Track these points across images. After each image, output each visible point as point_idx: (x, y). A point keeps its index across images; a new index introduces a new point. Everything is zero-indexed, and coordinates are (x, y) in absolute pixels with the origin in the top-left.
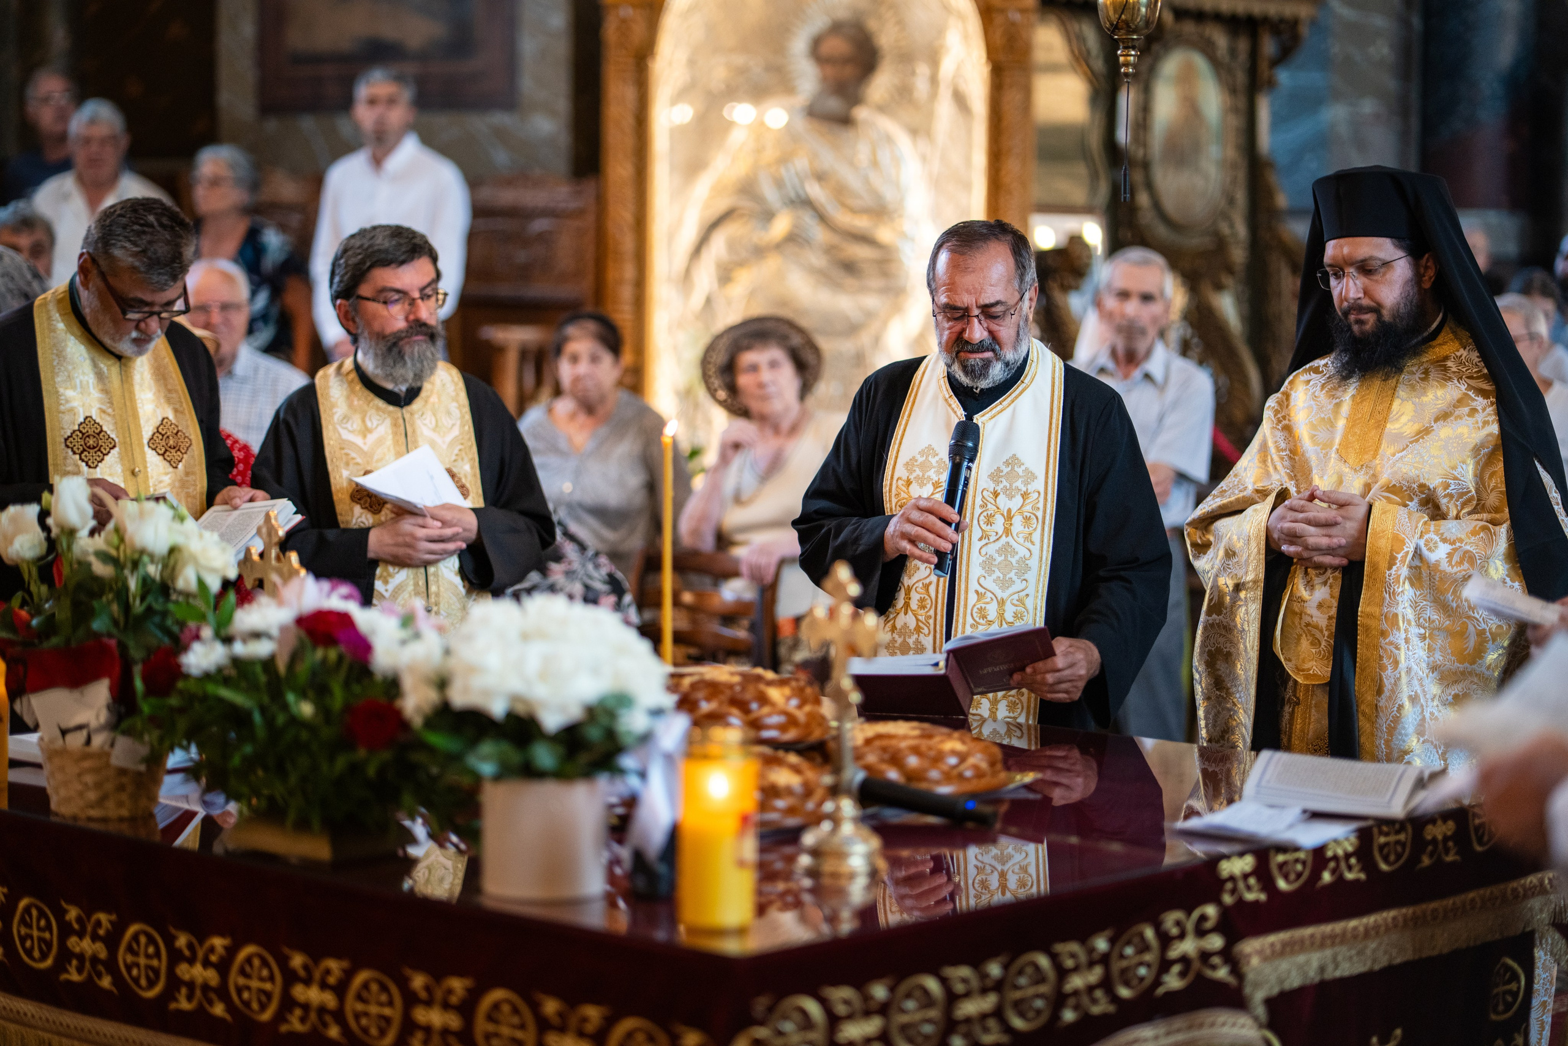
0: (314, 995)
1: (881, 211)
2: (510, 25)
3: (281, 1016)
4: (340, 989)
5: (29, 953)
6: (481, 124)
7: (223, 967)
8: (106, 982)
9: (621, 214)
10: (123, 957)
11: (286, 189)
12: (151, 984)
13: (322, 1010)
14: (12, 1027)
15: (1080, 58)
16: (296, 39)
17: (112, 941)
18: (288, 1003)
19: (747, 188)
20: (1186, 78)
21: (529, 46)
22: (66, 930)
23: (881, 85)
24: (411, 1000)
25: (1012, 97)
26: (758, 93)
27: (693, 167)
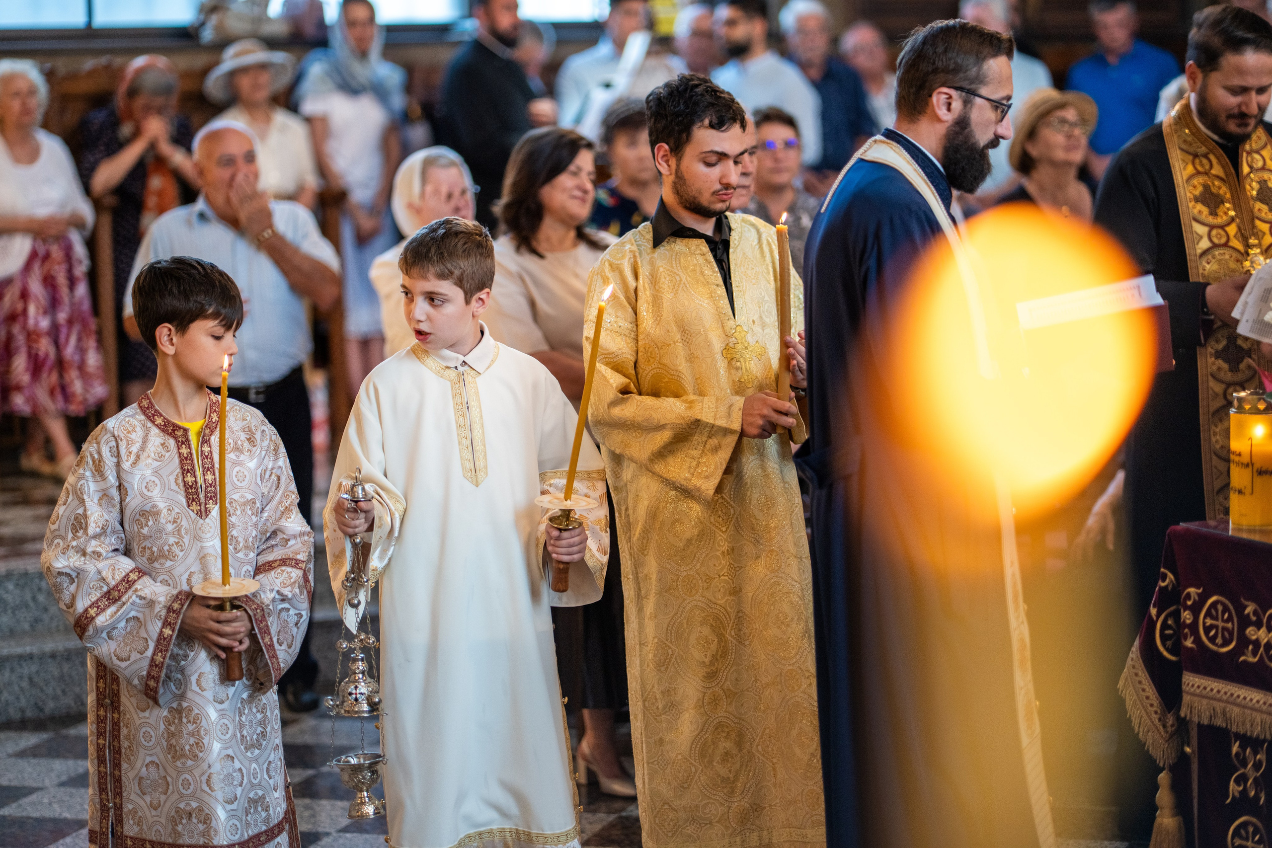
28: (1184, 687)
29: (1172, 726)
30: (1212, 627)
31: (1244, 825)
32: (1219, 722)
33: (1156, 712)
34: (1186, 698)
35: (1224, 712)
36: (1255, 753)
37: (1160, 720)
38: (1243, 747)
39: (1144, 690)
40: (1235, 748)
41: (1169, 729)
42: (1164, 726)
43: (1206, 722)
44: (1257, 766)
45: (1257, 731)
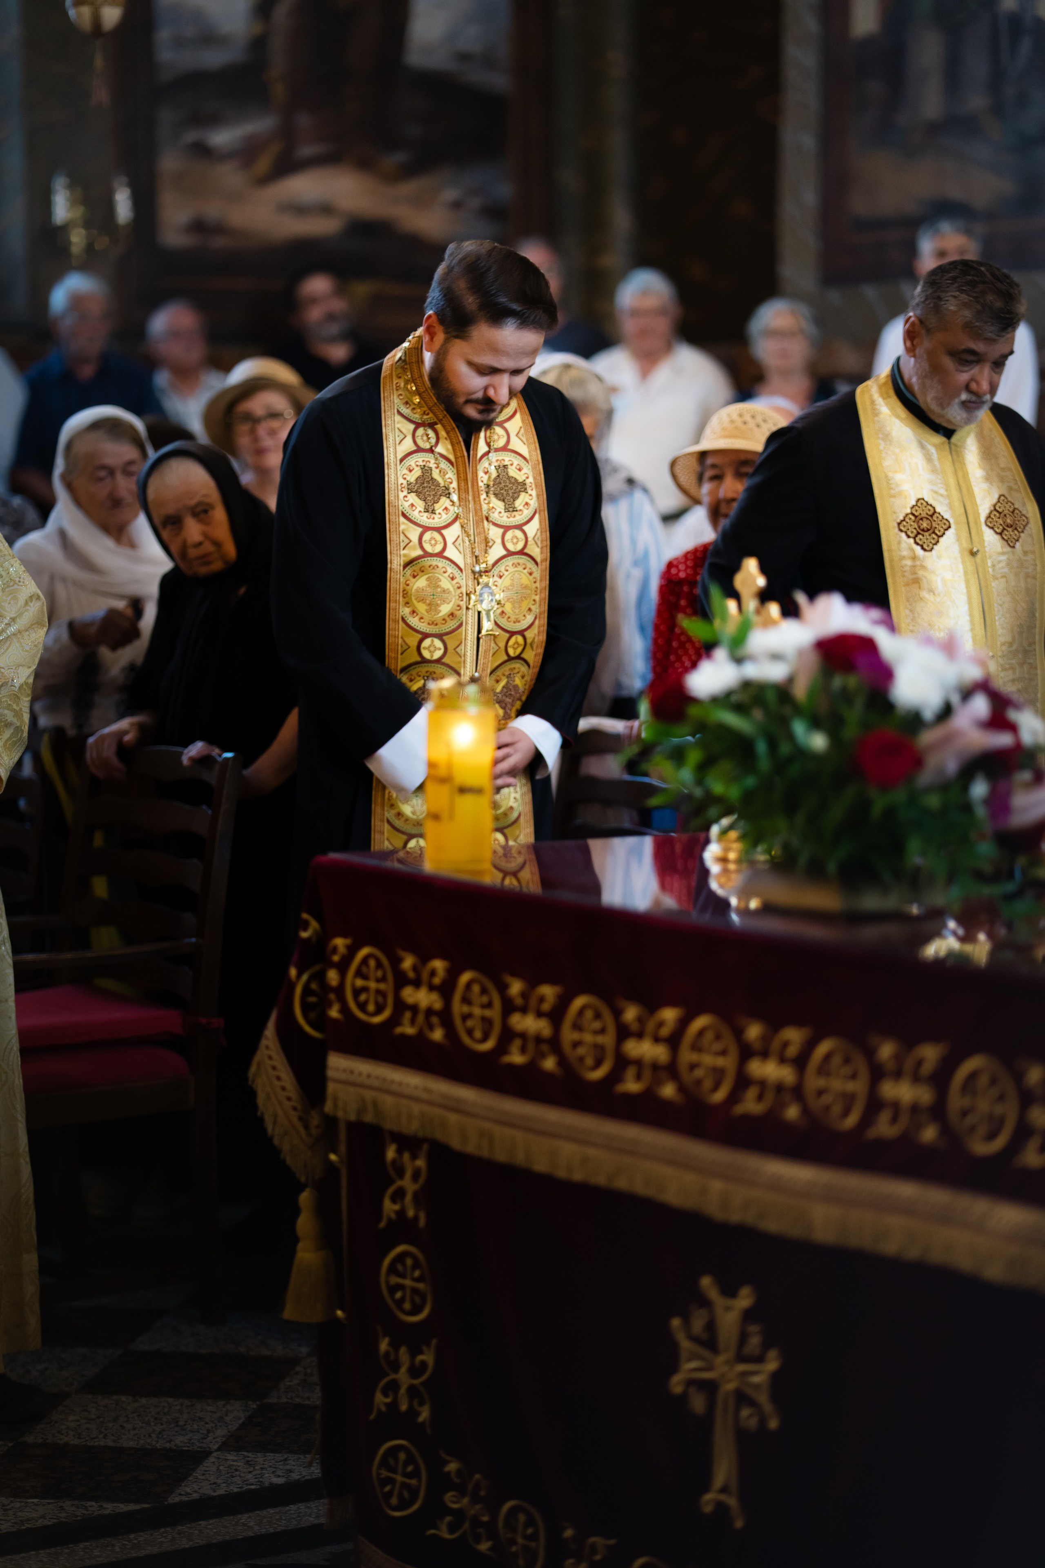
0: (771, 1070)
3: (734, 1097)
4: (800, 1062)
5: (470, 1032)
7: (674, 1041)
8: (549, 1064)
10: (568, 1035)
12: (598, 1064)
13: (780, 1088)
14: (453, 1118)
17: (556, 1016)
18: (743, 1082)
22: (509, 1007)
24: (877, 1073)
28: (330, 1073)
29: (318, 1127)
30: (365, 989)
31: (401, 1258)
32: (369, 1118)
33: (295, 1109)
34: (331, 1087)
35: (375, 1104)
36: (414, 1157)
37: (300, 1119)
38: (400, 1151)
39: (279, 1078)
40: (391, 1154)
41: (314, 1132)
42: (307, 1127)
43: (353, 1117)
44: (416, 1176)
45: (412, 1127)
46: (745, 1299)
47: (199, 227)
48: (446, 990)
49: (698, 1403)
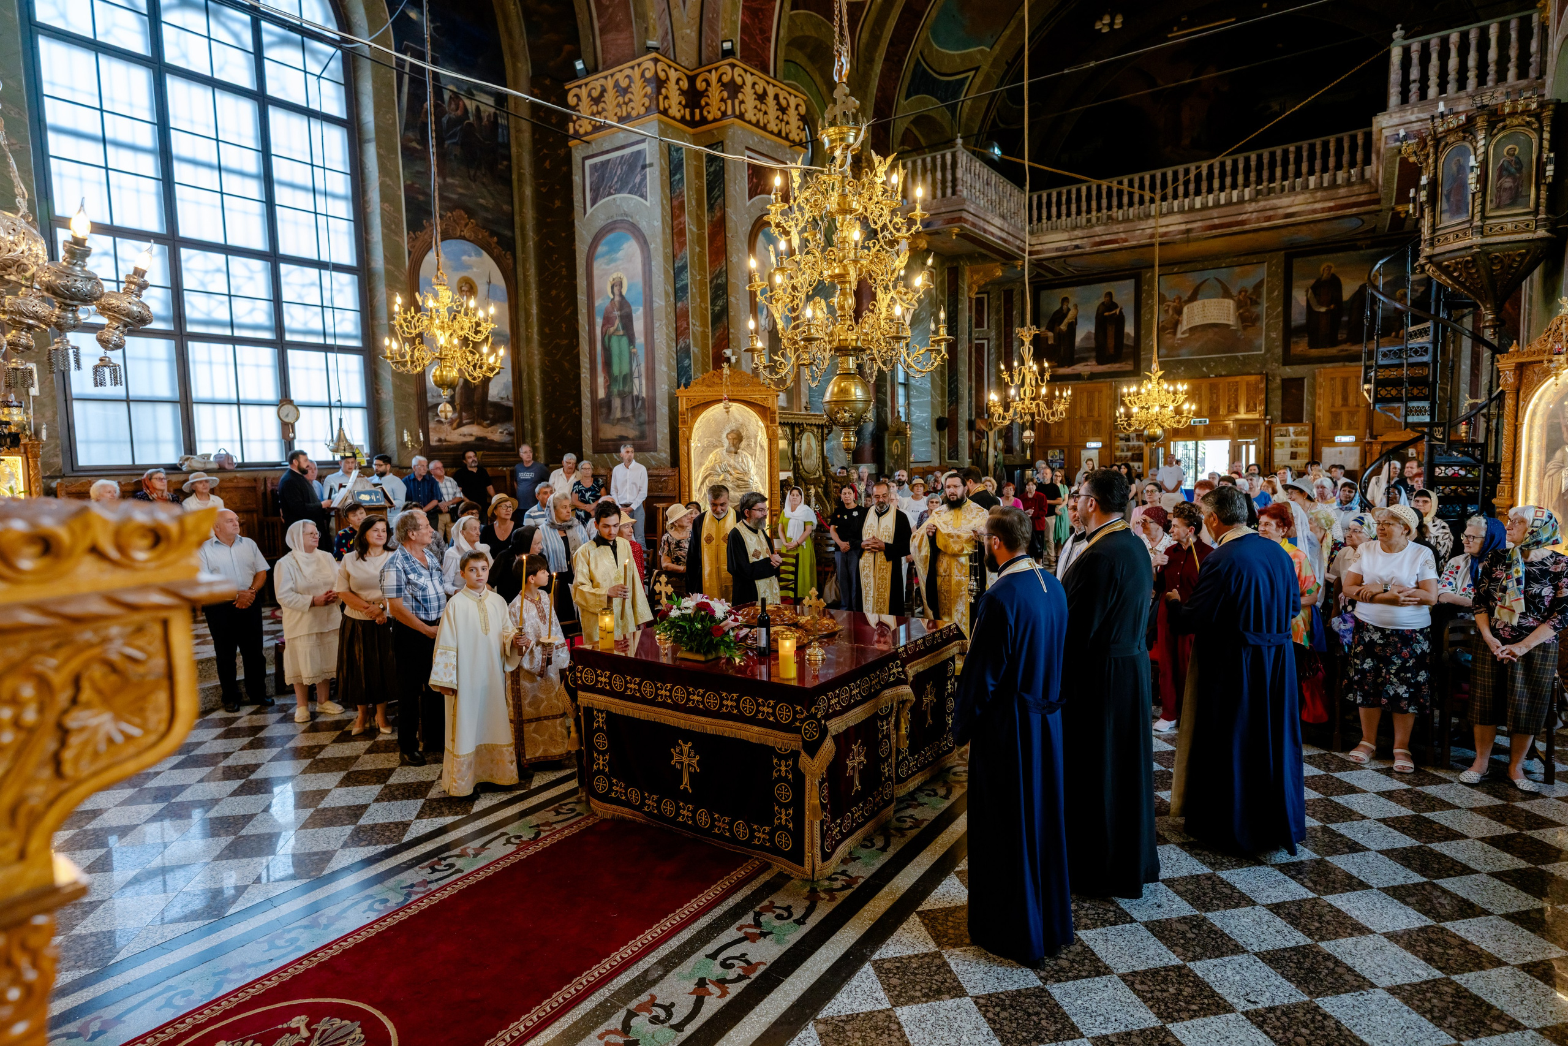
0: (695, 698)
1: (745, 473)
2: (655, 431)
3: (686, 703)
4: (703, 696)
5: (616, 688)
6: (648, 455)
7: (670, 691)
8: (638, 695)
9: (684, 476)
10: (643, 689)
11: (602, 472)
12: (651, 695)
13: (698, 701)
14: (612, 706)
15: (785, 437)
16: (602, 436)
17: (640, 684)
18: (688, 700)
19: (713, 468)
20: (808, 438)
21: (659, 437)
22: (627, 682)
23: (743, 444)
24: (722, 699)
25: (774, 446)
26: (716, 447)
27: (701, 464)
31: (599, 736)
32: (589, 706)
34: (579, 698)
35: (590, 703)
36: (602, 714)
38: (598, 713)
40: (595, 713)
43: (586, 705)
44: (603, 718)
45: (602, 708)
46: (690, 744)
47: (440, 440)
48: (610, 678)
49: (678, 766)
